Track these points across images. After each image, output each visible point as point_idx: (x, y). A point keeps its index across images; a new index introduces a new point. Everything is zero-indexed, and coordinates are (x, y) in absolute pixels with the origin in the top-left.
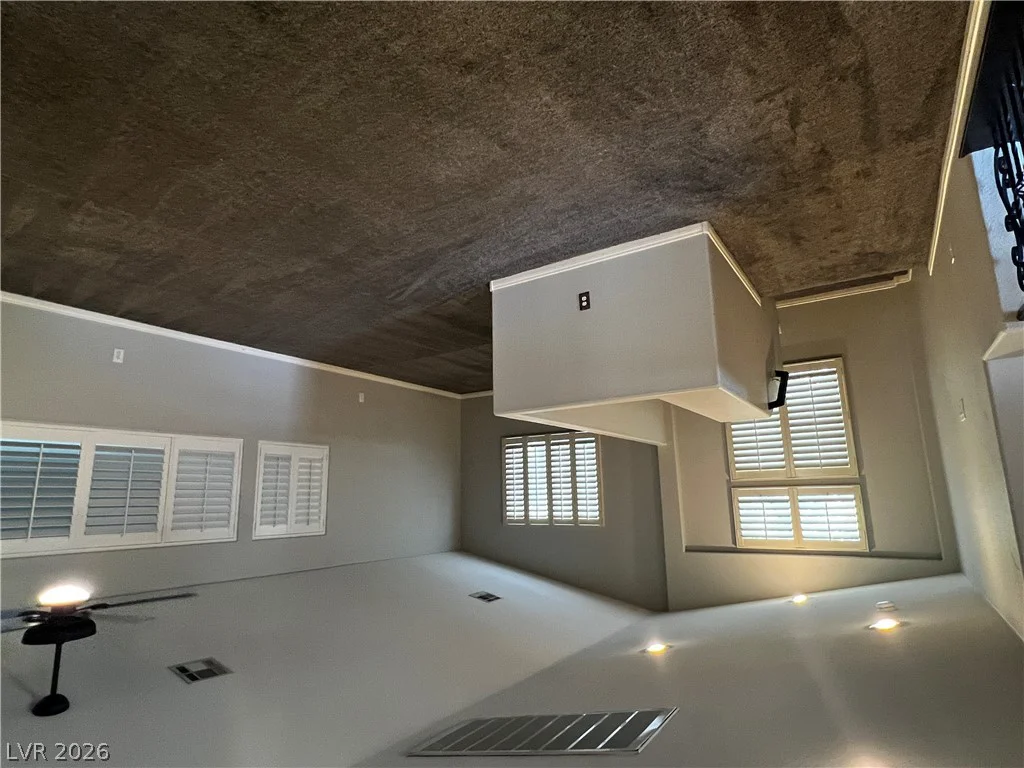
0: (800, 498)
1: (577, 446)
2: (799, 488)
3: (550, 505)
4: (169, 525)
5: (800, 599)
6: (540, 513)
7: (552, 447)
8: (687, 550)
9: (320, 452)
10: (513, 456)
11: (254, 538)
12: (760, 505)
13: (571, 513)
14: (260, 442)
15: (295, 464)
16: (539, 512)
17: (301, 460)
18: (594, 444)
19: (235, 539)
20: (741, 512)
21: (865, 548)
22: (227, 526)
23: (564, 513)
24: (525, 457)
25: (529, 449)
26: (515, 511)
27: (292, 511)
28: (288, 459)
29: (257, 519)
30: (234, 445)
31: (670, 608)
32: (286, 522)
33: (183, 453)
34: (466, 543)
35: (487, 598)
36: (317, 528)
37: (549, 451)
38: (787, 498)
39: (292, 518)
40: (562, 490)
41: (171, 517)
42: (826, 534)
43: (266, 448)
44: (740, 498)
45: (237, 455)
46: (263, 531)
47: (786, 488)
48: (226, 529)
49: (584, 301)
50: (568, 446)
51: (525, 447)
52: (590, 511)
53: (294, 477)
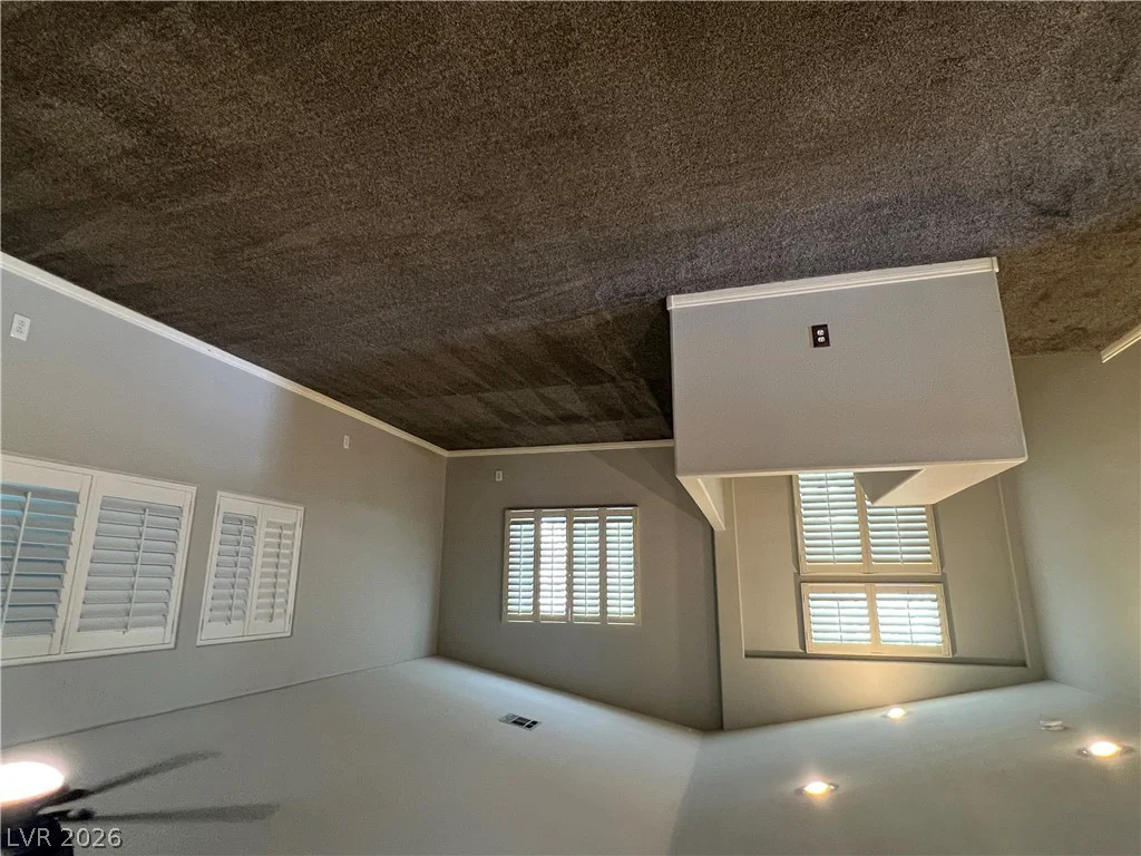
0: (878, 596)
1: (608, 525)
2: (877, 585)
3: (570, 597)
4: (76, 622)
5: (896, 713)
6: (555, 608)
7: (575, 525)
8: (746, 656)
9: (293, 514)
10: (520, 533)
11: (198, 644)
12: (834, 603)
13: (598, 609)
14: (219, 493)
15: (262, 529)
16: (553, 605)
17: (269, 524)
18: (631, 524)
19: (172, 646)
20: (812, 611)
21: (947, 654)
22: (164, 624)
23: (587, 608)
24: (537, 537)
25: (543, 526)
26: (519, 604)
27: (254, 601)
28: (253, 522)
29: (205, 614)
30: (181, 495)
31: (725, 727)
32: (243, 618)
33: (107, 504)
34: (445, 647)
35: (520, 722)
36: (281, 627)
37: (570, 530)
38: (864, 596)
39: (252, 611)
40: (587, 580)
41: (78, 608)
42: (908, 637)
43: (228, 502)
44: (811, 595)
45: (186, 510)
46: (213, 631)
47: (863, 585)
48: (161, 629)
49: (820, 336)
50: (597, 525)
51: (537, 523)
52: (623, 606)
53: (259, 549)
